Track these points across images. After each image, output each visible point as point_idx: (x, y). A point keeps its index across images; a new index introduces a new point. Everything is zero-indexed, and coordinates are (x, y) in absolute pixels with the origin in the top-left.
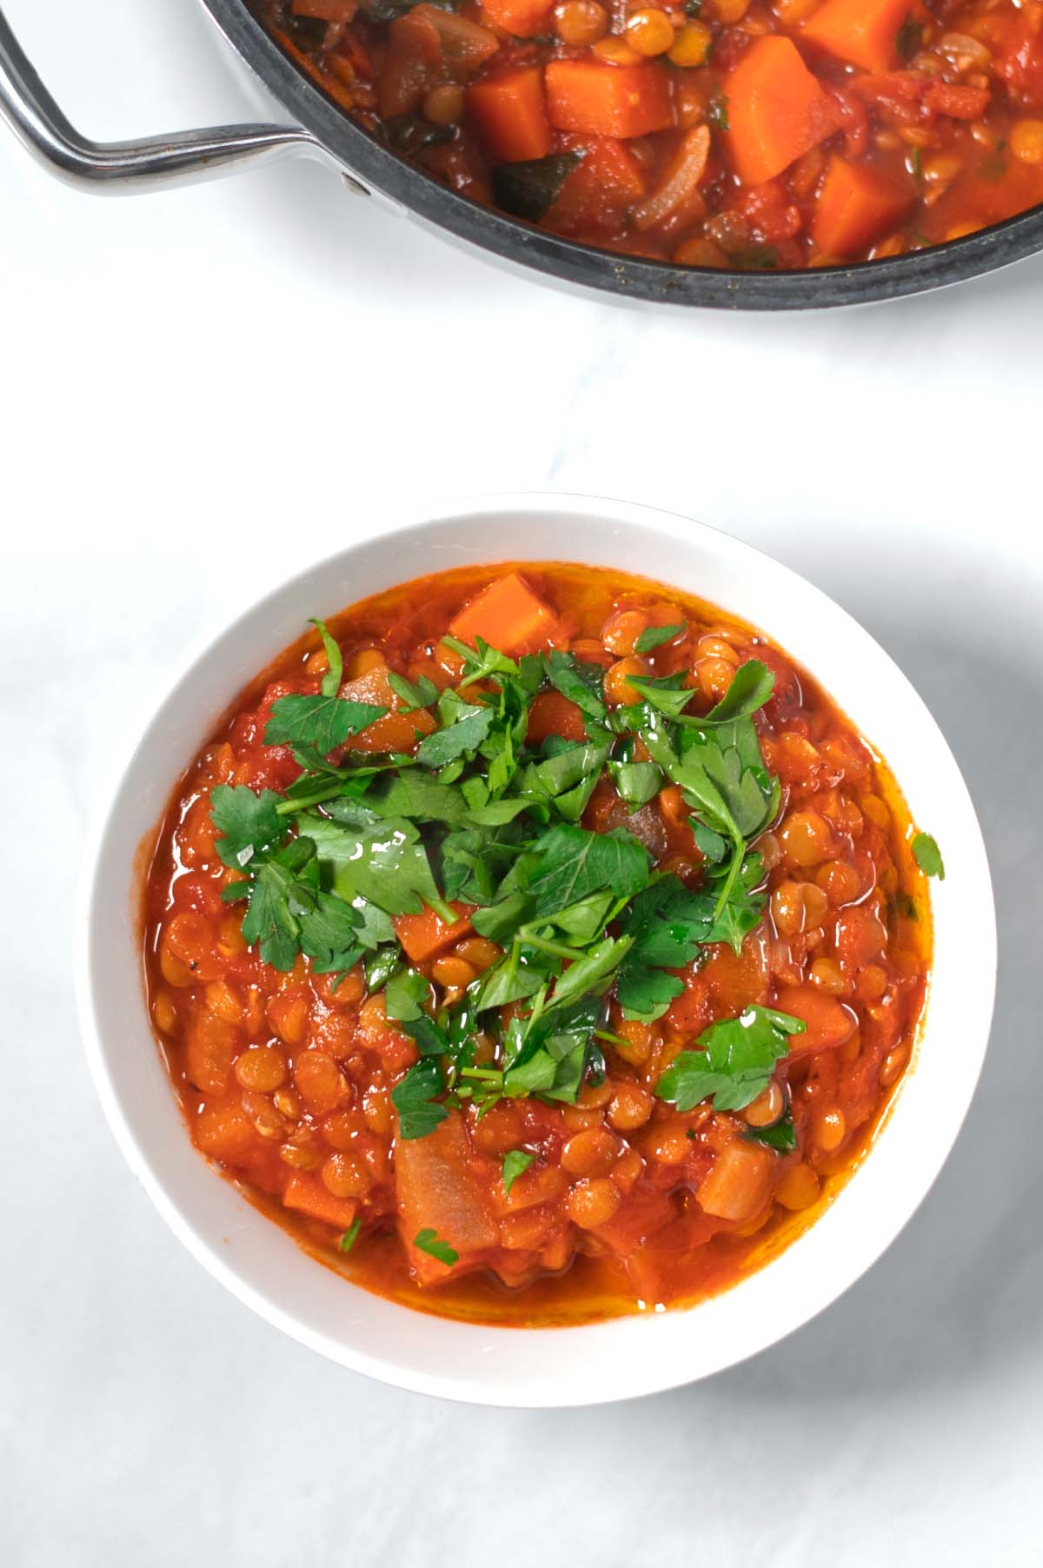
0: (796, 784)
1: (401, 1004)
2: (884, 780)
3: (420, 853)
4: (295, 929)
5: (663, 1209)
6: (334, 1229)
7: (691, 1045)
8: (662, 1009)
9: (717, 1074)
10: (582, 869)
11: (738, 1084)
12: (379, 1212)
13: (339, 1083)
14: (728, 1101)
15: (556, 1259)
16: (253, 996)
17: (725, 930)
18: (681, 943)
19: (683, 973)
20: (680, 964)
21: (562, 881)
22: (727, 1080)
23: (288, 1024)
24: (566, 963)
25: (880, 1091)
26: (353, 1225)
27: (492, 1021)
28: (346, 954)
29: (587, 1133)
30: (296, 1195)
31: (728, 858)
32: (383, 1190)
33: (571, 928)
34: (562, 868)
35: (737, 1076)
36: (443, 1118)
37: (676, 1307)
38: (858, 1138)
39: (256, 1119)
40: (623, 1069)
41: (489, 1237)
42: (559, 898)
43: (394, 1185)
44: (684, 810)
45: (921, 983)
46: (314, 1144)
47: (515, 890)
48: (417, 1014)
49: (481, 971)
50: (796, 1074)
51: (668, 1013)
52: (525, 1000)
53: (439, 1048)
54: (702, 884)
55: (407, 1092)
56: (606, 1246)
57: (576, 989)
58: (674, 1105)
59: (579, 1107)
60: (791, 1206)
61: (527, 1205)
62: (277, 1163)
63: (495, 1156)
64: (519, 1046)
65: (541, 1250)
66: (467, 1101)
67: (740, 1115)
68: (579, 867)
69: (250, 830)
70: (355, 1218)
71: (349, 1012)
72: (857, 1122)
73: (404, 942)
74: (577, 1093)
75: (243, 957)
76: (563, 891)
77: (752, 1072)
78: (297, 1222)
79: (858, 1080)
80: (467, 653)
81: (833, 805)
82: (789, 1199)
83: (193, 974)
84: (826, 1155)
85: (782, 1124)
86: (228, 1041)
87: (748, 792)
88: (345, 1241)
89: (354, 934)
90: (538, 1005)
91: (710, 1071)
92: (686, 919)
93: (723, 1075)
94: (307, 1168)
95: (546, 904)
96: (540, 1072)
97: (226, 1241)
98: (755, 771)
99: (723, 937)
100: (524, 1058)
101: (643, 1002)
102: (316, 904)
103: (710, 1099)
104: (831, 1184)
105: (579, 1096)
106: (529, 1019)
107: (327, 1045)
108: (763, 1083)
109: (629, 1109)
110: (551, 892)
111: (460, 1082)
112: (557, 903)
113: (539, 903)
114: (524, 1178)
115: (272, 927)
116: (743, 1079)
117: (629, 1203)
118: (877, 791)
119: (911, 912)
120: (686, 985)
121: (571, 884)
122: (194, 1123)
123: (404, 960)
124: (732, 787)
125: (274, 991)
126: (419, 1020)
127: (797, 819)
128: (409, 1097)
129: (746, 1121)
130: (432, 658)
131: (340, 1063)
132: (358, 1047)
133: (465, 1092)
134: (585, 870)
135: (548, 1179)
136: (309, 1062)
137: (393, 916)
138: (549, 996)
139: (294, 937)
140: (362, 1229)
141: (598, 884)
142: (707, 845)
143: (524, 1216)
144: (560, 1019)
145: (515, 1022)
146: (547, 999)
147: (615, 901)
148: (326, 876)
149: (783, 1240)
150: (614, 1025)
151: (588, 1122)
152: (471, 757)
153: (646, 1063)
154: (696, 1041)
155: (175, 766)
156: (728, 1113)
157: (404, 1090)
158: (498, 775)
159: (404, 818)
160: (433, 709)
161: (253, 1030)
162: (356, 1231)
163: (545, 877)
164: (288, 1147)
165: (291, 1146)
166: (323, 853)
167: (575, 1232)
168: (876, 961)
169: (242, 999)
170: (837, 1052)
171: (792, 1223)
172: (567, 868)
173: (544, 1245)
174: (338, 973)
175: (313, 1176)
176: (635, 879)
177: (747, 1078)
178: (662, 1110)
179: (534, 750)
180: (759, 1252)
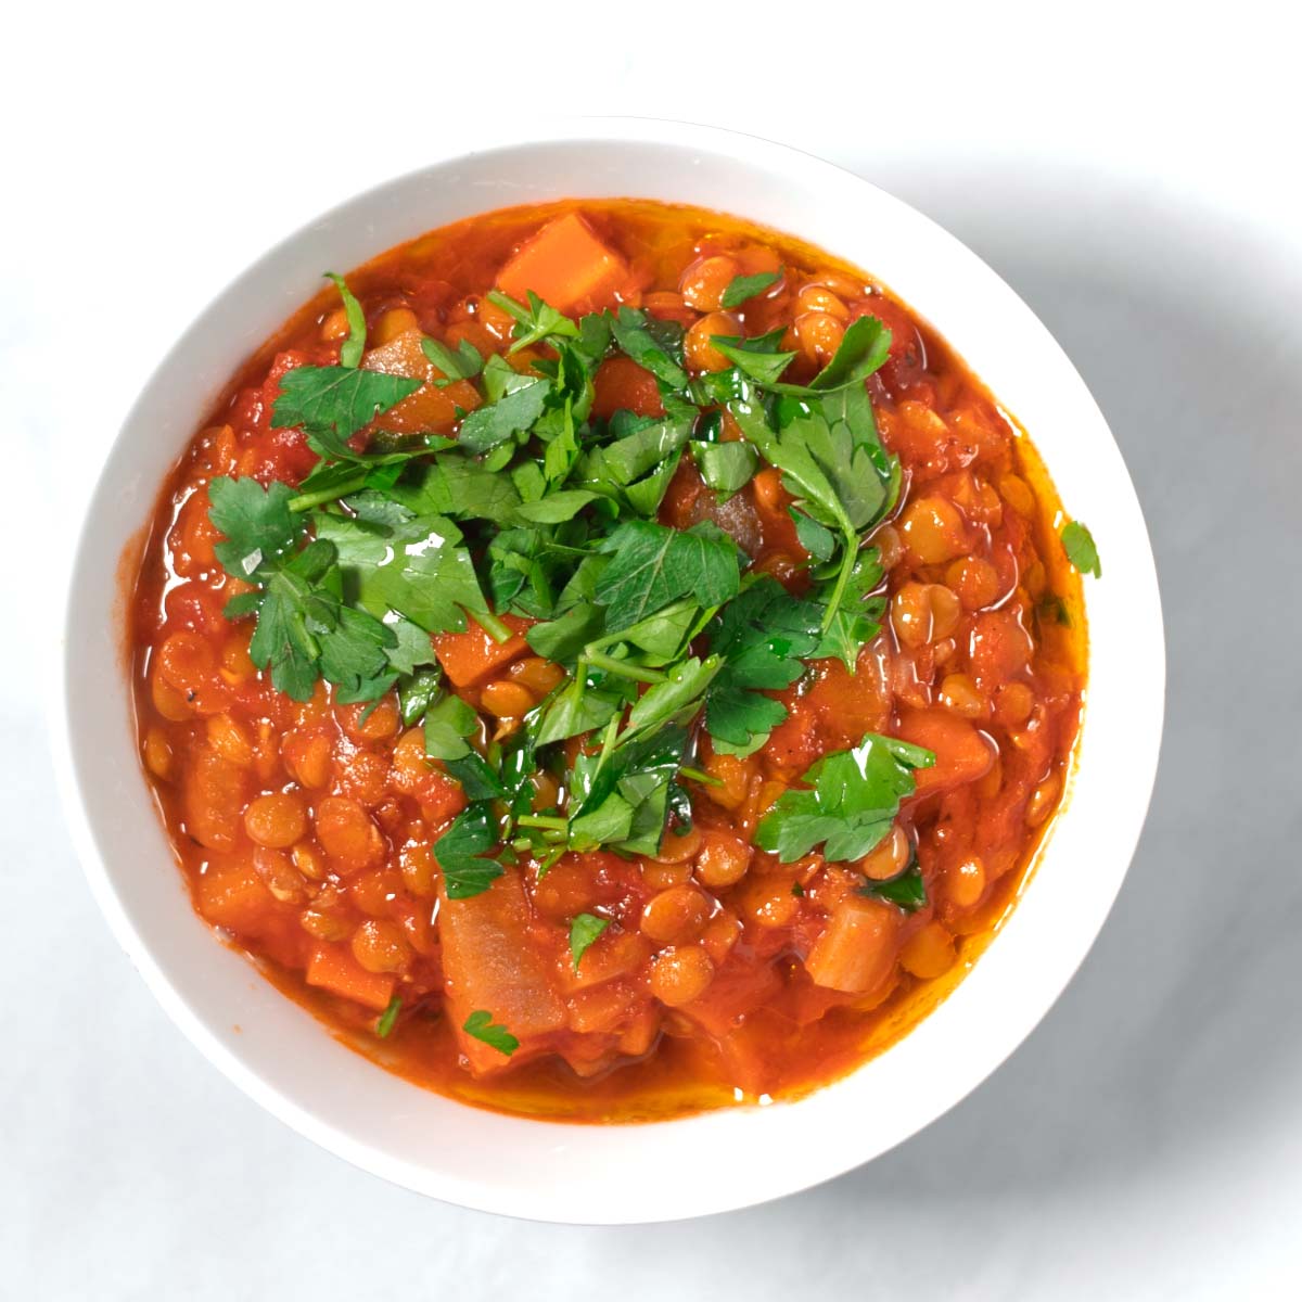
0: (920, 464)
1: (444, 738)
2: (1026, 457)
3: (464, 557)
4: (313, 651)
5: (766, 980)
6: (368, 1011)
7: (797, 783)
8: (759, 741)
9: (827, 819)
10: (659, 573)
11: (854, 829)
12: (422, 990)
13: (370, 836)
14: (841, 849)
15: (637, 1042)
16: (265, 733)
17: (835, 643)
18: (781, 660)
19: (785, 696)
20: (781, 686)
21: (636, 589)
22: (840, 826)
23: (308, 767)
24: (643, 688)
25: (1027, 835)
26: (391, 1006)
27: (554, 759)
28: (377, 680)
29: (672, 892)
30: (320, 970)
31: (838, 556)
32: (426, 962)
33: (647, 646)
34: (635, 573)
35: (853, 820)
36: (497, 875)
37: (783, 1098)
38: (1000, 890)
39: (271, 880)
40: (711, 813)
41: (555, 1019)
42: (632, 609)
43: (440, 959)
44: (784, 499)
45: (1074, 704)
46: (342, 909)
47: (579, 599)
48: (464, 751)
49: (539, 698)
50: (923, 817)
51: (768, 745)
52: (594, 733)
53: (489, 793)
54: (807, 588)
55: (454, 845)
56: (699, 1026)
57: (658, 716)
58: (777, 856)
59: (663, 860)
60: (920, 974)
61: (599, 980)
62: (297, 932)
63: (560, 920)
64: (587, 788)
65: (619, 1033)
66: (526, 856)
67: (856, 867)
68: (655, 572)
69: (256, 531)
70: (394, 998)
71: (380, 750)
72: (999, 872)
73: (446, 665)
74: (659, 844)
75: (251, 685)
76: (637, 600)
77: (869, 815)
78: (321, 1001)
79: (1000, 822)
80: (517, 311)
81: (965, 489)
82: (915, 965)
83: (190, 705)
84: (962, 913)
85: (908, 876)
86: (235, 786)
87: (862, 476)
88: (381, 1024)
89: (385, 655)
90: (609, 738)
91: (820, 815)
92: (787, 630)
93: (836, 819)
94: (334, 939)
95: (617, 616)
96: (612, 820)
97: (237, 1028)
98: (869, 448)
99: (832, 651)
100: (593, 804)
101: (736, 732)
102: (338, 618)
103: (820, 848)
104: (968, 945)
105: (661, 848)
106: (598, 756)
107: (355, 790)
108: (885, 828)
109: (722, 862)
110: (622, 602)
111: (517, 832)
112: (630, 615)
113: (608, 615)
114: (598, 946)
115: (286, 648)
116: (860, 823)
117: (723, 973)
118: (1019, 470)
119: (1062, 617)
120: (789, 710)
121: (647, 592)
122: (197, 888)
123: (446, 684)
124: (841, 470)
125: (290, 725)
126: (465, 758)
127: (921, 507)
128: (456, 852)
129: (865, 875)
130: (475, 318)
131: (371, 812)
132: (392, 792)
133: (522, 844)
134: (663, 575)
135: (625, 947)
136: (334, 811)
137: (432, 635)
138: (622, 728)
139: (312, 661)
140: (402, 1011)
141: (680, 592)
142: (812, 540)
143: (597, 992)
144: (640, 754)
145: (581, 759)
146: (620, 730)
147: (700, 612)
148: (351, 585)
149: (911, 1016)
150: (702, 762)
151: (672, 878)
152: (524, 438)
153: (742, 804)
154: (804, 778)
155: (166, 453)
156: (843, 864)
157: (448, 844)
158: (557, 461)
159: (443, 515)
160: (477, 381)
161: (265, 772)
162: (394, 1013)
163: (615, 583)
164: (310, 913)
165: (315, 912)
166: (346, 558)
167: (661, 1013)
168: (1020, 677)
169: (251, 735)
170: (973, 789)
171: (923, 992)
172: (641, 573)
173: (623, 1026)
174: (366, 703)
175: (341, 948)
176: (724, 585)
177: (864, 822)
178: (763, 862)
179: (600, 431)
180: (883, 1030)
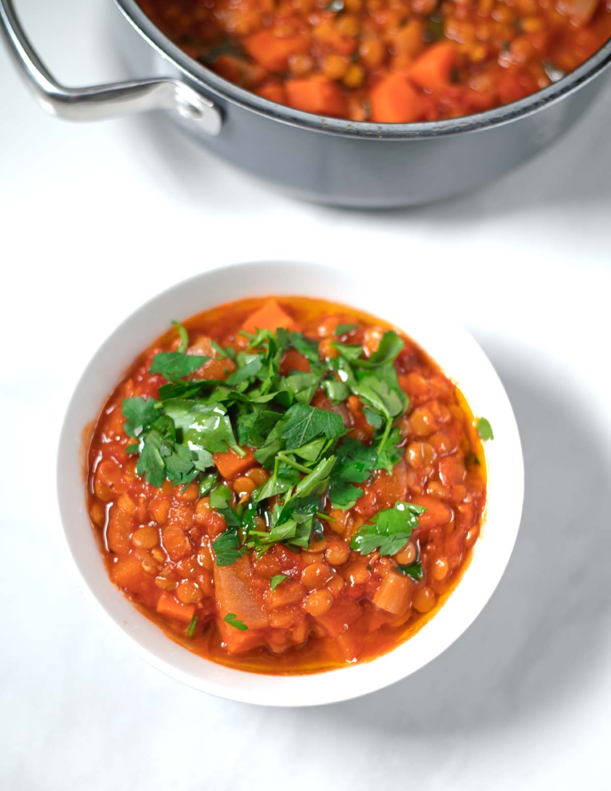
0: (417, 397)
1: (218, 500)
2: (458, 396)
3: (227, 420)
4: (162, 463)
5: (355, 611)
6: (183, 624)
7: (367, 522)
8: (352, 504)
9: (381, 536)
10: (309, 424)
11: (393, 541)
12: (207, 613)
13: (185, 541)
14: (387, 550)
15: (300, 636)
16: (141, 501)
17: (383, 464)
18: (361, 471)
19: (363, 485)
20: (360, 481)
21: (299, 431)
22: (387, 540)
23: (159, 512)
24: (303, 475)
25: (466, 549)
26: (193, 619)
27: (266, 504)
28: (190, 475)
29: (315, 565)
30: (163, 605)
31: (381, 431)
32: (209, 599)
33: (305, 456)
34: (299, 424)
35: (392, 537)
36: (240, 557)
37: (363, 662)
38: (454, 574)
39: (142, 561)
40: (331, 533)
41: (263, 621)
42: (298, 441)
43: (215, 595)
44: (361, 406)
45: (484, 493)
46: (173, 575)
47: (276, 439)
48: (225, 506)
49: (259, 485)
50: (423, 537)
51: (355, 506)
52: (283, 495)
53: (238, 524)
54: (370, 443)
55: (220, 545)
56: (326, 630)
57: (308, 487)
58: (360, 552)
59: (311, 551)
60: (421, 610)
61: (284, 602)
62: (154, 590)
63: (267, 577)
64: (278, 516)
65: (292, 630)
66: (252, 549)
67: (394, 557)
68: (308, 423)
69: (141, 418)
70: (194, 616)
71: (192, 506)
72: (454, 564)
73: (219, 468)
74: (309, 542)
75: (136, 481)
76: (300, 436)
77: (399, 535)
78: (165, 621)
79: (454, 542)
80: (250, 336)
81: (435, 406)
82: (421, 606)
83: (111, 490)
84: (438, 582)
85: (414, 565)
86: (129, 524)
87: (393, 398)
88: (189, 630)
89: (193, 463)
90: (288, 498)
91: (377, 534)
92: (363, 459)
93: (385, 537)
94: (170, 589)
95: (291, 444)
96: (288, 528)
98: (396, 390)
99: (382, 466)
100: (280, 522)
101: (342, 501)
102: (174, 450)
103: (379, 548)
104: (441, 600)
105: (310, 545)
106: (283, 505)
107: (179, 522)
108: (405, 541)
109: (335, 554)
110: (294, 438)
111: (249, 538)
112: (297, 443)
113: (288, 443)
114: (280, 587)
115: (152, 465)
116: (395, 538)
117: (338, 602)
118: (457, 403)
119: (477, 462)
120: (364, 493)
121: (304, 433)
122: (110, 566)
123: (220, 479)
124: (385, 395)
125: (152, 497)
126: (226, 509)
127: (418, 412)
128: (222, 547)
129: (397, 562)
130: (234, 341)
131: (186, 533)
132: (195, 523)
133: (251, 545)
134: (311, 424)
135: (294, 589)
136: (170, 531)
137: (213, 453)
138: (294, 492)
139: (162, 468)
140: (198, 624)
141: (318, 432)
142: (373, 422)
143: (282, 609)
144: (300, 503)
145: (276, 506)
146: (292, 495)
147: (327, 441)
148: (179, 436)
149: (417, 627)
150: (327, 510)
151: (315, 560)
152: (253, 380)
153: (345, 532)
154: (371, 520)
155: (105, 390)
156: (388, 557)
157: (219, 543)
158: (267, 383)
159: (219, 402)
160: (234, 360)
161: (141, 517)
162: (194, 623)
163: (290, 429)
164: (160, 578)
165: (162, 577)
166: (177, 424)
167: (310, 620)
168: (460, 482)
169: (136, 501)
170: (443, 526)
171: (423, 619)
172: (302, 423)
173: (293, 626)
174: (185, 484)
175: (172, 593)
176: (337, 429)
177: (397, 538)
178: (354, 555)
179: (285, 371)
180: (405, 634)
